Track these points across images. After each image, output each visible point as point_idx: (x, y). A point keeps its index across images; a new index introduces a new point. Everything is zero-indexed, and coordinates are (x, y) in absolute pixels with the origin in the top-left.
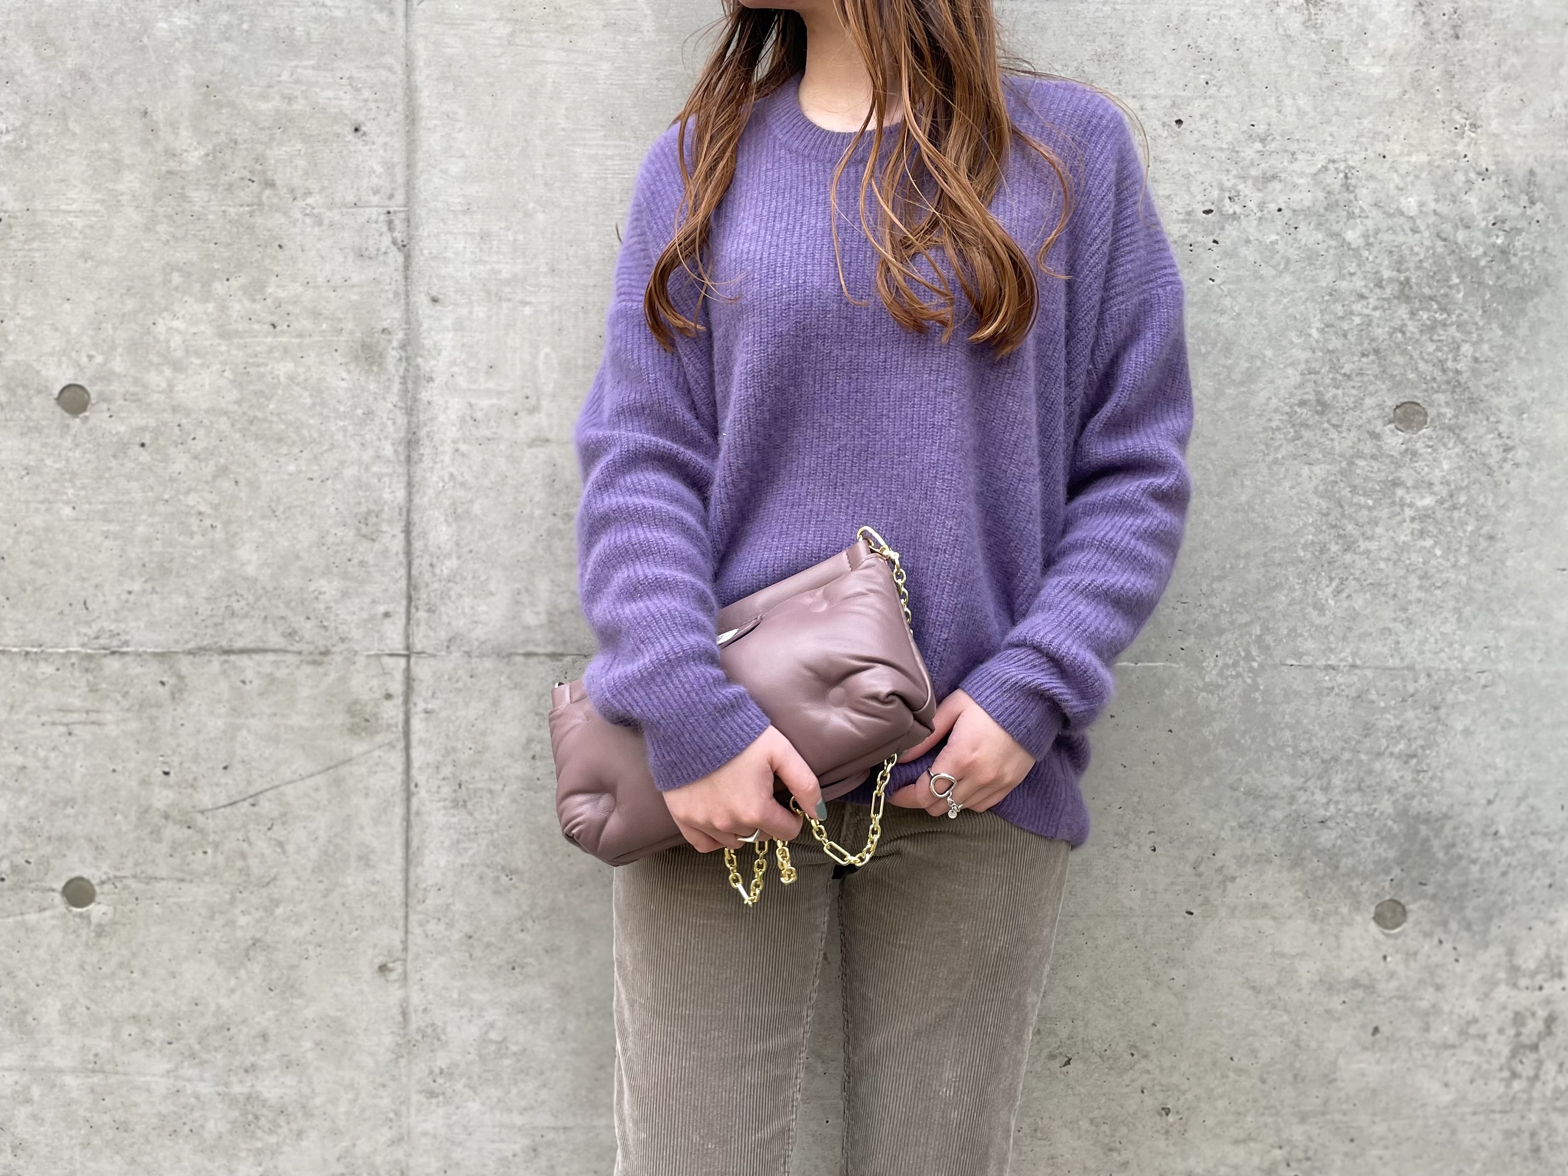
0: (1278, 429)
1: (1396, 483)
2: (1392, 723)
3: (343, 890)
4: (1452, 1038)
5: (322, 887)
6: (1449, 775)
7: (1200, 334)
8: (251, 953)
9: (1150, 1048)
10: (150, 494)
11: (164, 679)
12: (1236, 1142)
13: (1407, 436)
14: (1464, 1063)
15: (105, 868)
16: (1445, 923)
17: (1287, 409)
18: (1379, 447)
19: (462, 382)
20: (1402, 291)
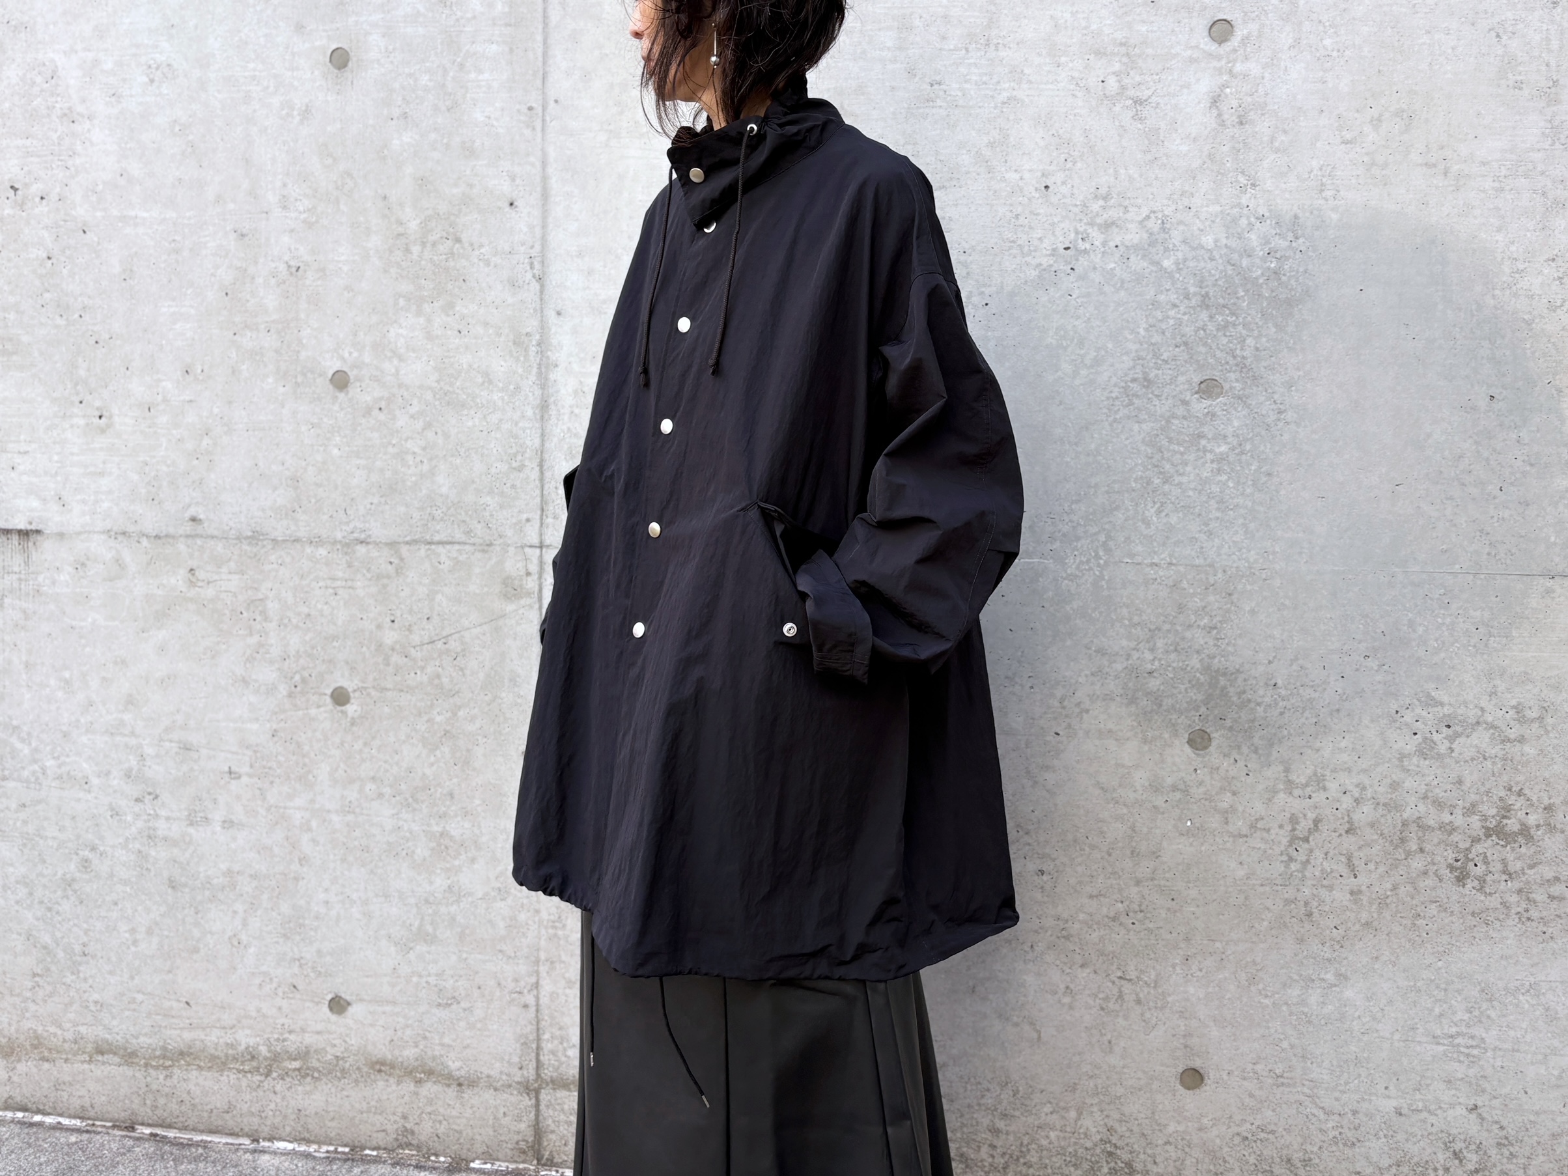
0: (1117, 398)
1: (1201, 436)
2: (1199, 605)
3: (500, 701)
4: (1245, 831)
5: (486, 698)
6: (1240, 642)
7: (1062, 333)
8: (444, 740)
9: (1031, 827)
10: (385, 440)
11: (392, 560)
12: (1091, 897)
13: (1209, 403)
14: (1254, 848)
15: (356, 682)
16: (1239, 747)
17: (1123, 384)
18: (1188, 411)
19: (576, 367)
20: (1203, 301)
